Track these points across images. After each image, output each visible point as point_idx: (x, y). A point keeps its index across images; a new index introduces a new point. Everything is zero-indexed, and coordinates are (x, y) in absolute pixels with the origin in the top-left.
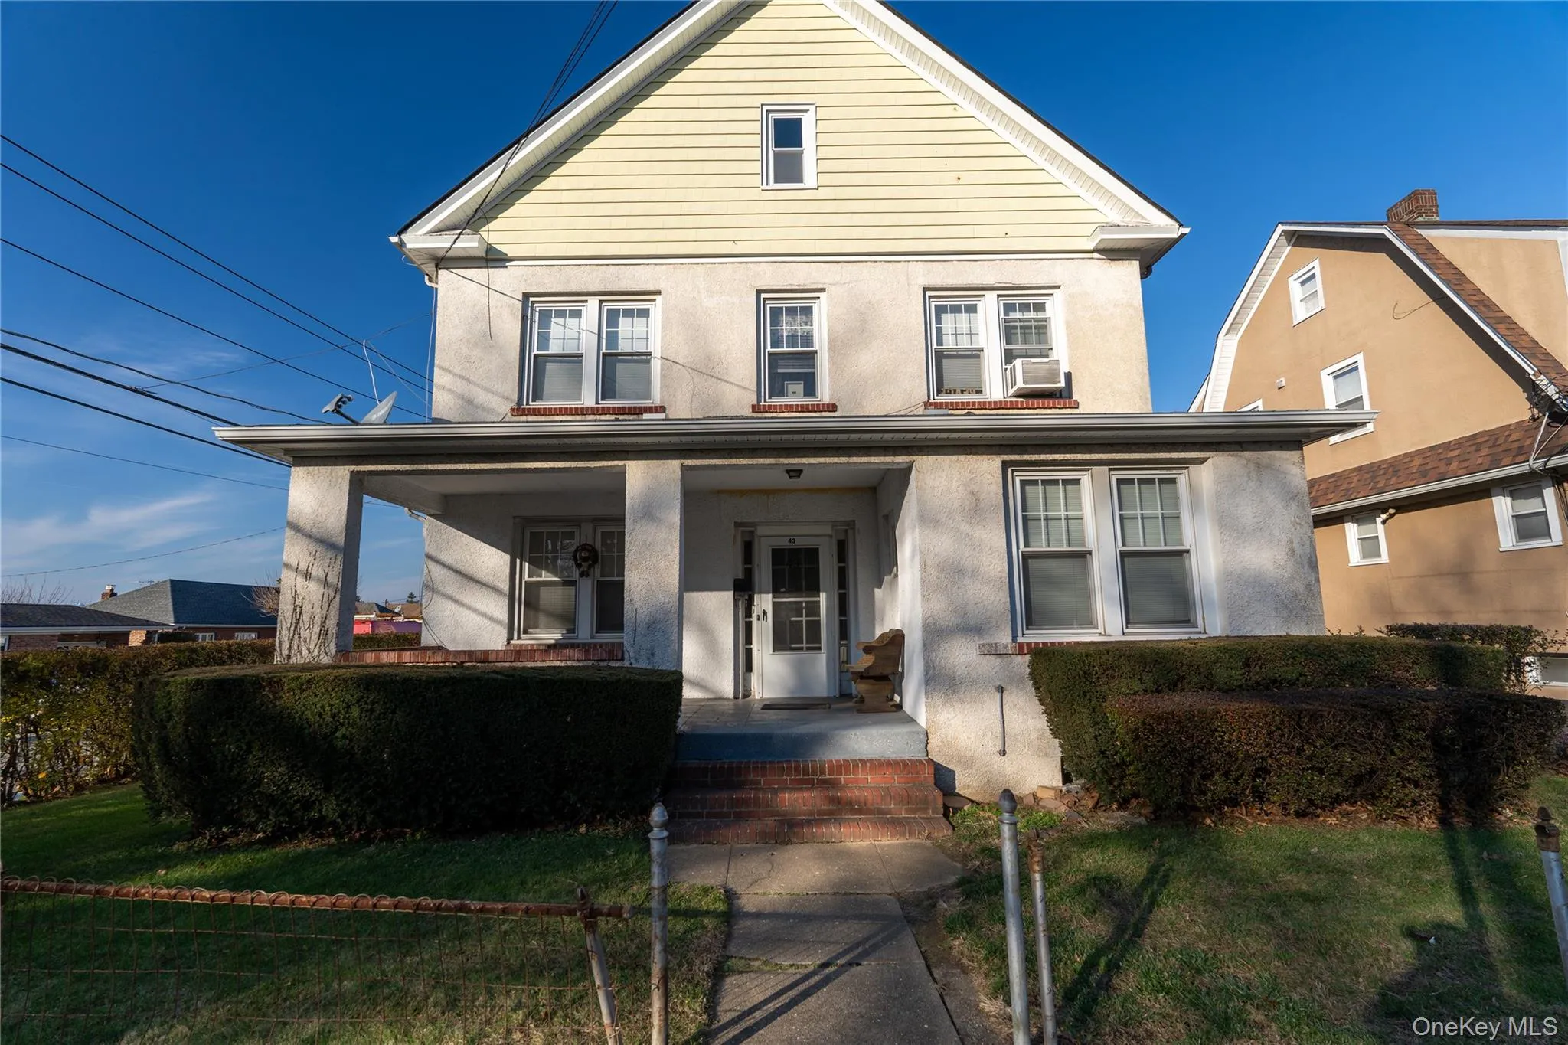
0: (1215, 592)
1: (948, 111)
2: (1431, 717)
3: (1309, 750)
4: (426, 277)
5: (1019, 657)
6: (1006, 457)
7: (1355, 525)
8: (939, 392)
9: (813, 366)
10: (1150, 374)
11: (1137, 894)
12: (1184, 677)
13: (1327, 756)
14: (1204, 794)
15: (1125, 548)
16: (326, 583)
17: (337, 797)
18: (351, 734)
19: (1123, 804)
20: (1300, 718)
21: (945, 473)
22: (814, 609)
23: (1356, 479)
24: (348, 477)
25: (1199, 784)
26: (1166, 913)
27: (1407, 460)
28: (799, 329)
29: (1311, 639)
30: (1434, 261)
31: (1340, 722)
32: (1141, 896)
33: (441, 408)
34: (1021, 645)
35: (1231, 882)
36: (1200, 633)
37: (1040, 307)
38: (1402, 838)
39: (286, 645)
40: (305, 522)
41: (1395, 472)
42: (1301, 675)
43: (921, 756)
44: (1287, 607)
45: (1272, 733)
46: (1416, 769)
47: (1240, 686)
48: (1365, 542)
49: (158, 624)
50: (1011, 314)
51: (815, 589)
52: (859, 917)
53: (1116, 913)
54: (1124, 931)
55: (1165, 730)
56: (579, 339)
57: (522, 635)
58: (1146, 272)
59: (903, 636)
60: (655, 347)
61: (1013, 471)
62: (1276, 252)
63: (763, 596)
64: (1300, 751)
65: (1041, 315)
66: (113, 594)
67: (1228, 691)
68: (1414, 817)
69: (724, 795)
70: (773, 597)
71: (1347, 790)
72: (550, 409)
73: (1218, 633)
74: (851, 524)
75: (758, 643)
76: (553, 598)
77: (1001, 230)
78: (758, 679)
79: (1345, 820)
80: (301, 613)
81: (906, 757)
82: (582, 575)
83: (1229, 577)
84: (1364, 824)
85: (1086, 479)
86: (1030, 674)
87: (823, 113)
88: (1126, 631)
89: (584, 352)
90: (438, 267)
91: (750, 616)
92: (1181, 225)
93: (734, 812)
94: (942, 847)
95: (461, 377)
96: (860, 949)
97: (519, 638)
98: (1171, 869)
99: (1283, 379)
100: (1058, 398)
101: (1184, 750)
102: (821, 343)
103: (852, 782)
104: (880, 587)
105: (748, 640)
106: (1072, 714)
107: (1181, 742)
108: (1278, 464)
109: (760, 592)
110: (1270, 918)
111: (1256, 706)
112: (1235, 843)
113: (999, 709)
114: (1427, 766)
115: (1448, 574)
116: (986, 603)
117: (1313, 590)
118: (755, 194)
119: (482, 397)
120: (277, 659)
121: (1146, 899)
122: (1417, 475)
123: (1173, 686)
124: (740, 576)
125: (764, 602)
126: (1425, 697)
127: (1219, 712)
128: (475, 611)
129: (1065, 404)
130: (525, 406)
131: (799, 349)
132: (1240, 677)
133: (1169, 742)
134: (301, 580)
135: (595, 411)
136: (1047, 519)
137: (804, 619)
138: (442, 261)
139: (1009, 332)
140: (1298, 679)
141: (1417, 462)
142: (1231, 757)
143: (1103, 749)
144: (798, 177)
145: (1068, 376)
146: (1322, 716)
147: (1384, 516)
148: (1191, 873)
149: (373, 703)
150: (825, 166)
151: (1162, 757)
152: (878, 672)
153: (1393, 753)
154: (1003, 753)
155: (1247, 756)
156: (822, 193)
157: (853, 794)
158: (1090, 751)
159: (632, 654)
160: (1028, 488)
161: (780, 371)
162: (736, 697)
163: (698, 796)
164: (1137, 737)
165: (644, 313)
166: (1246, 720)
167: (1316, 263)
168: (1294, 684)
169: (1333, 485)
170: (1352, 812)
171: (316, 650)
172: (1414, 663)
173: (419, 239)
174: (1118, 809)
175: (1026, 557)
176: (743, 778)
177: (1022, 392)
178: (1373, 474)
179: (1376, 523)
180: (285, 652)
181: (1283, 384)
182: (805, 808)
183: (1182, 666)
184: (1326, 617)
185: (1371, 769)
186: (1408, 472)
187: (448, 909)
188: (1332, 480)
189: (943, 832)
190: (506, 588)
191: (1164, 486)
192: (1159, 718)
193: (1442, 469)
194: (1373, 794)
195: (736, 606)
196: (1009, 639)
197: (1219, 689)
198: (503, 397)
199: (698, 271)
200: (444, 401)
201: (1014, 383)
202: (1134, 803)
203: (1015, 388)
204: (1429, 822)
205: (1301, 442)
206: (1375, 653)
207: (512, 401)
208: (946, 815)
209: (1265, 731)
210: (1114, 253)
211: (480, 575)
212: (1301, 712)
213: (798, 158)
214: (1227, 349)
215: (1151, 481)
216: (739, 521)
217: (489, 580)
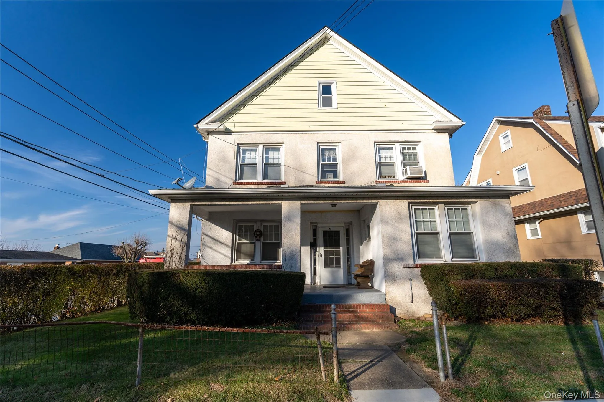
0: (482, 247)
1: (381, 83)
2: (559, 287)
3: (519, 298)
4: (203, 138)
5: (417, 269)
6: (410, 201)
7: (529, 224)
8: (380, 177)
9: (336, 168)
10: (454, 171)
11: (467, 342)
12: (475, 275)
13: (525, 300)
14: (485, 313)
15: (450, 232)
16: (181, 242)
17: (196, 312)
18: (202, 291)
19: (456, 319)
20: (516, 287)
21: (389, 206)
22: (338, 253)
23: (527, 208)
24: (189, 206)
25: (483, 310)
26: (477, 347)
27: (546, 201)
28: (332, 155)
29: (517, 262)
30: (551, 132)
31: (529, 288)
32: (469, 343)
33: (209, 182)
34: (417, 265)
35: (497, 339)
36: (478, 261)
37: (414, 148)
38: (552, 327)
39: (168, 263)
40: (175, 221)
41: (542, 205)
42: (515, 274)
43: (384, 303)
44: (507, 252)
45: (507, 292)
46: (555, 305)
47: (494, 278)
48: (532, 230)
49: (77, 259)
50: (404, 150)
51: (338, 246)
52: (377, 350)
53: (461, 348)
54: (465, 352)
55: (471, 291)
56: (255, 159)
57: (235, 262)
58: (450, 136)
59: (374, 262)
60: (282, 162)
61: (412, 205)
62: (494, 128)
63: (320, 248)
64: (516, 298)
65: (415, 151)
66: (58, 248)
67: (490, 279)
68: (556, 321)
69: (320, 314)
70: (324, 249)
71: (533, 312)
72: (246, 183)
73: (484, 261)
74: (351, 223)
75: (319, 265)
76: (246, 248)
77: (400, 123)
78: (319, 278)
79: (533, 323)
80: (173, 252)
81: (379, 303)
82: (257, 240)
83: (487, 242)
84: (539, 324)
85: (436, 208)
86: (421, 274)
87: (338, 84)
88: (452, 260)
89: (257, 163)
90: (208, 134)
91: (316, 255)
92: (462, 121)
93: (324, 320)
94: (396, 332)
95: (216, 172)
96: (380, 358)
97: (234, 262)
98: (477, 336)
99: (499, 171)
100: (422, 179)
101: (478, 298)
102: (339, 160)
103: (362, 311)
104: (362, 245)
105: (315, 264)
106: (438, 287)
107: (477, 295)
108: (501, 203)
109: (319, 247)
110: (511, 348)
111: (501, 283)
112: (497, 329)
113: (410, 286)
114: (559, 304)
115: (564, 242)
116: (404, 250)
117: (516, 246)
118: (317, 110)
119: (222, 178)
120: (165, 267)
121: (470, 343)
122: (550, 207)
123: (472, 278)
124: (312, 241)
125: (321, 250)
126: (557, 281)
127: (489, 285)
128: (220, 253)
129: (424, 181)
130: (237, 182)
131: (332, 162)
132: (494, 275)
133: (473, 295)
134: (173, 241)
135: (262, 183)
136: (423, 221)
137: (334, 256)
138: (210, 133)
139: (404, 157)
140: (514, 275)
141: (549, 202)
142: (493, 300)
143: (449, 299)
144: (330, 105)
145: (425, 172)
146: (523, 287)
147: (539, 221)
148: (484, 337)
149: (209, 281)
150: (339, 101)
151: (470, 300)
152: (365, 274)
153: (547, 299)
154: (412, 302)
155: (499, 300)
156: (339, 110)
157: (363, 314)
158: (445, 300)
159: (285, 267)
160: (417, 211)
161: (325, 170)
162: (311, 284)
163: (311, 315)
164: (462, 294)
165: (278, 150)
166: (498, 288)
167: (509, 131)
168: (512, 277)
169: (520, 209)
170: (535, 320)
171: (178, 265)
172: (552, 270)
173: (203, 125)
174: (455, 320)
175: (417, 234)
176: (324, 309)
177: (409, 177)
178: (534, 206)
179: (536, 223)
180: (168, 265)
181: (499, 173)
182: (347, 319)
183: (474, 271)
184: (521, 256)
185: (540, 304)
186: (546, 205)
187: (277, 332)
188: (519, 208)
189: (396, 327)
190: (230, 245)
191: (463, 210)
192: (469, 287)
193: (559, 204)
194: (541, 313)
195: (311, 251)
196: (413, 262)
197: (487, 279)
198: (230, 178)
199: (298, 136)
200: (209, 180)
201: (406, 174)
202: (460, 318)
203: (407, 176)
204: (561, 323)
205: (509, 196)
206: (539, 267)
207: (233, 180)
208: (395, 322)
209: (504, 291)
210: (440, 130)
211: (221, 240)
212: (516, 285)
213: (330, 98)
214: (478, 160)
215: (459, 209)
216: (312, 221)
217: (224, 242)
